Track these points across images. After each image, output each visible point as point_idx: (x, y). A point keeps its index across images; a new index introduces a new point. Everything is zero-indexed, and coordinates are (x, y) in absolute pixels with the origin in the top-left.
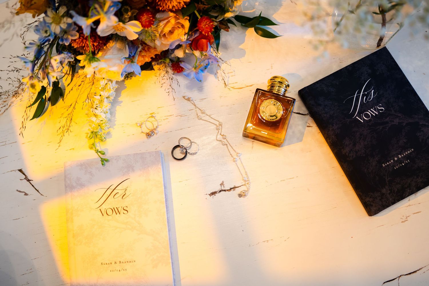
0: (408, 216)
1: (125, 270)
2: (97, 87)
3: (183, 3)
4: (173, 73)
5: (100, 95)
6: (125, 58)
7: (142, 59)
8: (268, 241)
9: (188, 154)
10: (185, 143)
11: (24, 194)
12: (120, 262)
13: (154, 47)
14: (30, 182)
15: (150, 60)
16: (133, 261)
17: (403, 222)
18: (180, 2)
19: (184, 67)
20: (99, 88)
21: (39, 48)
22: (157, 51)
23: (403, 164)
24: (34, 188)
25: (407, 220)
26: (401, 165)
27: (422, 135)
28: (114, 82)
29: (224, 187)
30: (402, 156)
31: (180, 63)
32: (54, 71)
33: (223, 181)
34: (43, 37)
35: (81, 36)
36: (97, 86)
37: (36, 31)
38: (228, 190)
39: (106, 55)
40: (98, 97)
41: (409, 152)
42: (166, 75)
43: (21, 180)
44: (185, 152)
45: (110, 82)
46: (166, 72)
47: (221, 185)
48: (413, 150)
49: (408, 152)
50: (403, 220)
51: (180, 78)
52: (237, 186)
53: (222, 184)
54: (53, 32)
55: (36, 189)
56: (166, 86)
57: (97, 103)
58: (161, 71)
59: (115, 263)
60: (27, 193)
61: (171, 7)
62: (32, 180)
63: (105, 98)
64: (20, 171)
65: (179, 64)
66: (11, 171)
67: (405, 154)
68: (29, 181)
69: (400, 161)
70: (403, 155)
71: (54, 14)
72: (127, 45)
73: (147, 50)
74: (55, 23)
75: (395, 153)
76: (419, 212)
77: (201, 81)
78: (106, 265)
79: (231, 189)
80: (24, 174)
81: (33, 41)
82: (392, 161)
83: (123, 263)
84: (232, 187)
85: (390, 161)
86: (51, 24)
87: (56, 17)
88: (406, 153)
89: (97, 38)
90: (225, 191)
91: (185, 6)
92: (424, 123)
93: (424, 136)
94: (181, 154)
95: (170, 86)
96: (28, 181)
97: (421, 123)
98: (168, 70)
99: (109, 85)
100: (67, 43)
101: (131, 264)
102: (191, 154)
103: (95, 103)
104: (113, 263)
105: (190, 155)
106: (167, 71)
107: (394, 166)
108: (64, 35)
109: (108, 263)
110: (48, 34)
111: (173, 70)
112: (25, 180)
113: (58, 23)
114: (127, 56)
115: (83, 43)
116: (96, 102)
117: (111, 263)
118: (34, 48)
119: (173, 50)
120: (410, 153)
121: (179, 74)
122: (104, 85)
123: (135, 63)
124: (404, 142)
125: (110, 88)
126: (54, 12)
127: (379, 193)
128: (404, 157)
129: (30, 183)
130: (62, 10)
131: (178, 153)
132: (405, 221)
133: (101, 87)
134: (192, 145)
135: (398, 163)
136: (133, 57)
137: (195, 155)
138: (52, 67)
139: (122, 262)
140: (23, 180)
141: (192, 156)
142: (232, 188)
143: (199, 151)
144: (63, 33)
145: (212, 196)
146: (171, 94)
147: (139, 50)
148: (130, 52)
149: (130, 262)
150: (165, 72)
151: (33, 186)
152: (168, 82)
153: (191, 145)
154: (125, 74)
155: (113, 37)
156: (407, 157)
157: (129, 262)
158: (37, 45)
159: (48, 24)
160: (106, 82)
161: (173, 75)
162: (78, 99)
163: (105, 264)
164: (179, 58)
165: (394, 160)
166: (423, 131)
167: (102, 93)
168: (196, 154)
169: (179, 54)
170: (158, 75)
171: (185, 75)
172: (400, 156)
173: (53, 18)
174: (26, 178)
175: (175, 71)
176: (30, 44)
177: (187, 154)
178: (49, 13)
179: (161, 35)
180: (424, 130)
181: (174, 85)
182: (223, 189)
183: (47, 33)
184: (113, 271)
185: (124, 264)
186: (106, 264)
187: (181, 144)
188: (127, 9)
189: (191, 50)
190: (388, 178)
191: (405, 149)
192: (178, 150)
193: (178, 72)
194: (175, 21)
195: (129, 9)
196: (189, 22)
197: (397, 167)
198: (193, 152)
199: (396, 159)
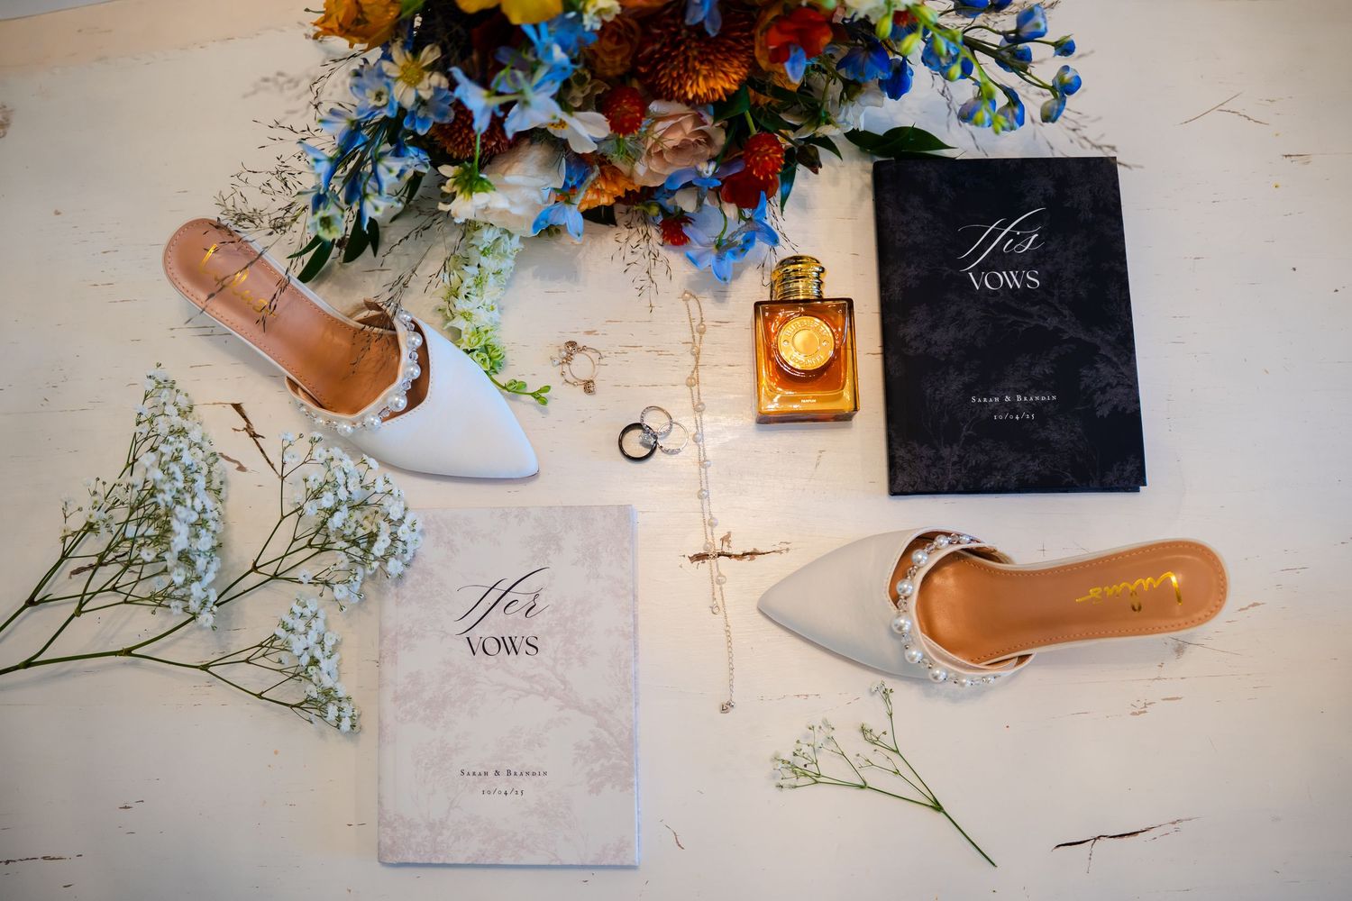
0: (1150, 704)
1: (519, 793)
2: (473, 245)
3: (721, 91)
4: (661, 242)
5: (479, 266)
6: (555, 189)
7: (595, 197)
8: (807, 696)
9: (658, 450)
10: (655, 421)
11: (237, 465)
12: (509, 773)
13: (628, 175)
14: (258, 439)
15: (612, 201)
16: (542, 773)
17: (1134, 714)
18: (715, 87)
19: (691, 238)
20: (478, 248)
21: (353, 128)
22: (634, 184)
23: (1017, 418)
24: (266, 457)
25: (1145, 712)
26: (1011, 417)
27: (1091, 377)
28: (516, 239)
29: (729, 546)
30: (1025, 399)
31: (682, 224)
32: (380, 192)
33: (729, 533)
34: (369, 107)
35: (460, 119)
36: (472, 242)
37: (354, 89)
38: (736, 556)
39: (508, 172)
40: (472, 270)
41: (1043, 398)
42: (643, 244)
43: (235, 430)
44: (652, 442)
45: (506, 236)
46: (644, 237)
47: (722, 540)
48: (1054, 398)
49: (1040, 398)
50: (1136, 710)
51: (675, 259)
52: (760, 549)
53: (726, 539)
54: (397, 100)
55: (267, 460)
56: (637, 272)
57: (471, 284)
58: (634, 230)
59: (497, 773)
60: (245, 466)
61: (690, 96)
62: (263, 437)
63: (491, 274)
64: (237, 407)
65: (681, 227)
66: (214, 404)
67: (1034, 399)
68: (254, 436)
69: (1013, 409)
70: (1028, 398)
71: (408, 60)
72: (564, 161)
73: (610, 179)
74: (404, 81)
75: (1011, 386)
76: (1177, 698)
77: (725, 279)
78: (471, 777)
79: (744, 554)
80: (244, 417)
81: (340, 105)
82: (997, 399)
83: (515, 774)
84: (749, 550)
85: (993, 397)
86: (396, 79)
87: (412, 66)
88: (1037, 398)
89: (497, 132)
90: (729, 556)
91: (725, 99)
92: (1109, 355)
93: (1094, 382)
94: (641, 447)
95: (648, 272)
96: (251, 436)
97: (1102, 352)
98: (649, 232)
99: (503, 244)
100: (423, 129)
101: (535, 779)
102: (667, 452)
103: (465, 284)
104: (491, 773)
105: (663, 454)
106: (647, 233)
107: (995, 412)
108: (419, 108)
109: (477, 773)
110: (383, 102)
111: (663, 236)
112: (245, 434)
113: (413, 83)
114: (560, 186)
115: (460, 135)
116: (469, 281)
117: (486, 774)
118: (341, 126)
119: (673, 193)
120: (1045, 403)
121: (676, 248)
122: (491, 241)
123: (573, 206)
124: (1044, 371)
125: (505, 252)
126: (409, 56)
127: (934, 451)
128: (1029, 404)
129: (257, 443)
130: (430, 54)
131: (634, 444)
132: (1140, 713)
133: (484, 246)
134: (673, 430)
135: (1006, 410)
136: (574, 187)
137: (674, 456)
138: (378, 180)
139: (513, 773)
140: (239, 431)
141: (668, 457)
142: (748, 554)
143: (686, 448)
144: (419, 104)
145: (696, 563)
146: (645, 294)
147: (592, 177)
148: (569, 177)
149: (534, 774)
150: (642, 236)
151: (262, 450)
152: (646, 262)
153: (671, 428)
154: (544, 225)
155: (536, 135)
156: (1036, 408)
157: (531, 774)
158: (348, 120)
159: (390, 81)
160: (497, 234)
161: (660, 248)
162: (419, 267)
163: (471, 774)
164: (682, 211)
165: (1002, 399)
166: (1098, 370)
167: (483, 260)
168: (677, 453)
169: (687, 204)
170: (622, 239)
171: (689, 257)
172: (1019, 398)
173: (403, 68)
174: (249, 427)
175: (667, 240)
176: (332, 112)
177: (655, 448)
178: (396, 52)
179: (652, 152)
180: (1102, 370)
181: (659, 274)
182: (726, 550)
183: (380, 99)
184: (489, 793)
185: (518, 779)
186: (474, 774)
187: (647, 422)
188: (585, 76)
189: (717, 201)
190: (968, 430)
191: (1038, 387)
192: (635, 435)
193: (674, 244)
194: (693, 127)
195: (589, 76)
196: (727, 135)
197: (1001, 417)
198: (671, 447)
199: (1008, 399)
